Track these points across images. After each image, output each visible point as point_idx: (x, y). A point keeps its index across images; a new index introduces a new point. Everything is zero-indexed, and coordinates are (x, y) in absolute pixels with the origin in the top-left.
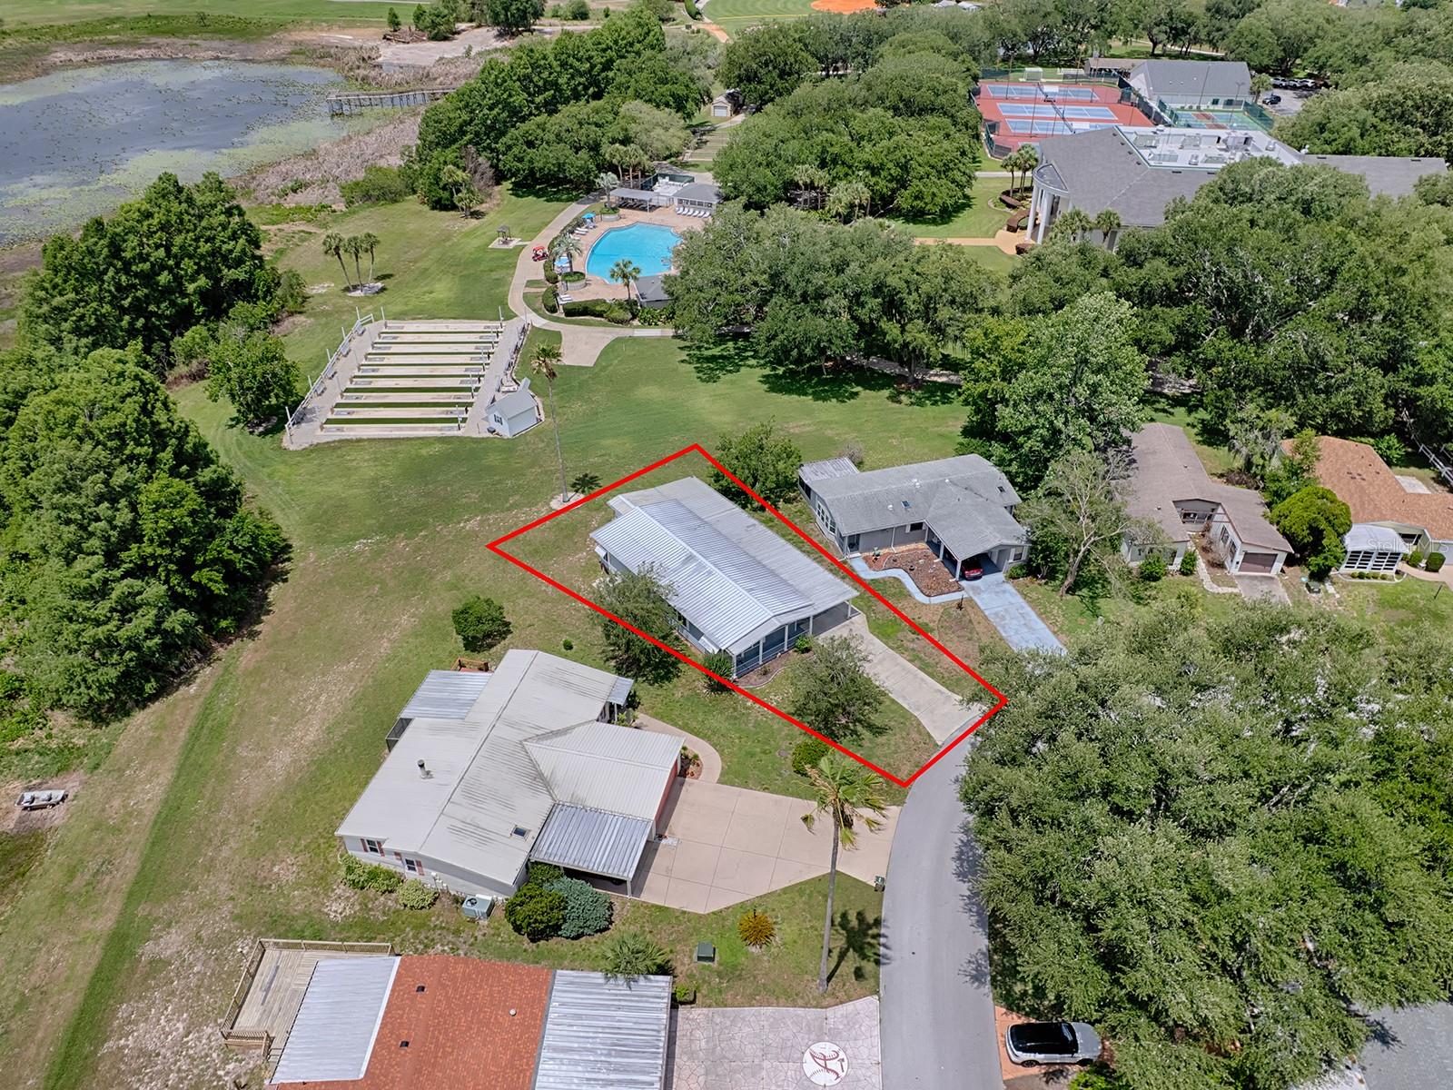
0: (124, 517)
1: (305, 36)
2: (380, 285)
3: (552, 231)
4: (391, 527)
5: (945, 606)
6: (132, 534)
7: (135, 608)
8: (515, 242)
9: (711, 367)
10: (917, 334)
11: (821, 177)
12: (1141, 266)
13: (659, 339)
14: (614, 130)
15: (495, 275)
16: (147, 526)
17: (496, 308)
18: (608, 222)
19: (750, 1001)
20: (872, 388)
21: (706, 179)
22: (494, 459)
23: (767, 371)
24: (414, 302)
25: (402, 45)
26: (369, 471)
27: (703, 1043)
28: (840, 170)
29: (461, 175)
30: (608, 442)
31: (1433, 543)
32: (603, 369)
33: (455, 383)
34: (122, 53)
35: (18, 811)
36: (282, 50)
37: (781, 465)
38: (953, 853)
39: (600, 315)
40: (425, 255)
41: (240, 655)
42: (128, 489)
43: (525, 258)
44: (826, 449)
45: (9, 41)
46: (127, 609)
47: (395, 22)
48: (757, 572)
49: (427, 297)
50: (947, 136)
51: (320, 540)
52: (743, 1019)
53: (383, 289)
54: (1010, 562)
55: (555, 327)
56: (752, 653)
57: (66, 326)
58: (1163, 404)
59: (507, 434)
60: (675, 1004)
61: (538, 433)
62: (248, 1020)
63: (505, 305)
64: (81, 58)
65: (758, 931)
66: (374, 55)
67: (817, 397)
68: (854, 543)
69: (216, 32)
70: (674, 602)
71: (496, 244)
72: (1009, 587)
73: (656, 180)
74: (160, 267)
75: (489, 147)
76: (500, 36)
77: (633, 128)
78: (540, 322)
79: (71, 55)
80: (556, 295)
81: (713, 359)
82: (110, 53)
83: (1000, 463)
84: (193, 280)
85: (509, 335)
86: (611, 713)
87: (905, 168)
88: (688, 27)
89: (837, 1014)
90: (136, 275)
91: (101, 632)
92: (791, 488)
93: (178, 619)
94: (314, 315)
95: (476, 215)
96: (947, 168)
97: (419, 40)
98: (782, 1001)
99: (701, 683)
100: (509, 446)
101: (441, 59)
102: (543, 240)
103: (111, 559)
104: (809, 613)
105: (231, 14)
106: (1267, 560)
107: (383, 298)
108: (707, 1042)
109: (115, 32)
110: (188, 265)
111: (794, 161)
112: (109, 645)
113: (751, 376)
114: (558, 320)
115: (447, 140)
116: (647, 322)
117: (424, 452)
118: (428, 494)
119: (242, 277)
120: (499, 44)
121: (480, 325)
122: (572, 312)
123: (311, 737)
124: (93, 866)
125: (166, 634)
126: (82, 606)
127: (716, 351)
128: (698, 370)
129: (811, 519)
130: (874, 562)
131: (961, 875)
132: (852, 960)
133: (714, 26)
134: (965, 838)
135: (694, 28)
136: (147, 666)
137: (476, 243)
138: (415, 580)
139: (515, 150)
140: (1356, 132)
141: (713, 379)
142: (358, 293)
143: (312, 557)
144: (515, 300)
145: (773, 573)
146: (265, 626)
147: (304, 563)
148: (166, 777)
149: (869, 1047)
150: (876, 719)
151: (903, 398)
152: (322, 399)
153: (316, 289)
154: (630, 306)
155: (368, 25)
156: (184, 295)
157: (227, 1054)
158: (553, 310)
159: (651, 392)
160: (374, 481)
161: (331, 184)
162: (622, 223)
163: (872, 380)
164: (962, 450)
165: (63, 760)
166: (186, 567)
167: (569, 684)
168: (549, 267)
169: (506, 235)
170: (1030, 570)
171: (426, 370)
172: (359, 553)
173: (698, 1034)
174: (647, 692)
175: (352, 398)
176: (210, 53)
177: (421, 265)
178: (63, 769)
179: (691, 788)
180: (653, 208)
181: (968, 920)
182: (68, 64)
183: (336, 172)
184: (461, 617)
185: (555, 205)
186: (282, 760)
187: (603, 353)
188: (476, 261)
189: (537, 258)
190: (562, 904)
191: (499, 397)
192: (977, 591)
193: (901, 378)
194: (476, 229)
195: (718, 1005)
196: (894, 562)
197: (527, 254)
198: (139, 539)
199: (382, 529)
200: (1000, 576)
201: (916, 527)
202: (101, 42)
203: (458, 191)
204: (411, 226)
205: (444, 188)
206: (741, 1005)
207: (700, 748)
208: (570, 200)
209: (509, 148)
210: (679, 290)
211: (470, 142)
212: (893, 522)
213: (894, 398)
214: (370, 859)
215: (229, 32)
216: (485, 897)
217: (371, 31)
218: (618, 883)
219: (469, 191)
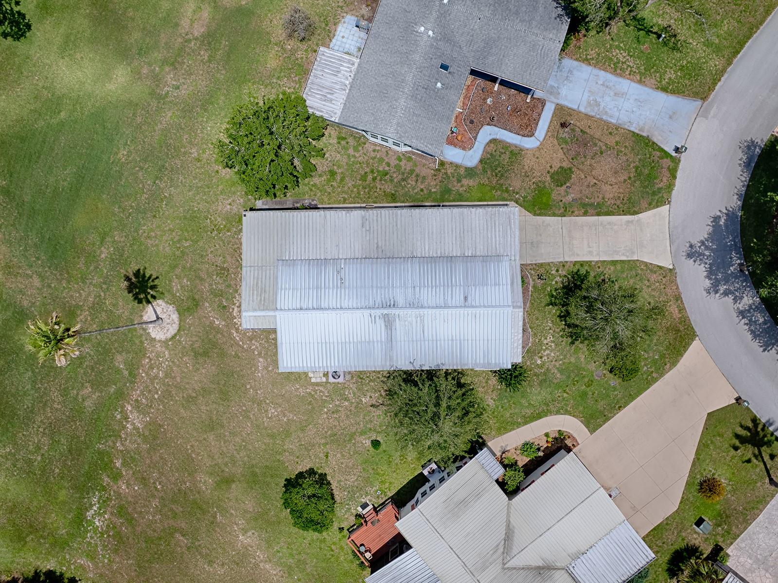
5: (553, 134)
19: (747, 523)
27: (749, 561)
38: (749, 336)
52: (754, 533)
65: (708, 487)
98: (761, 507)
108: (751, 559)
134: (745, 321)
173: (742, 559)
195: (735, 539)
206: (745, 528)
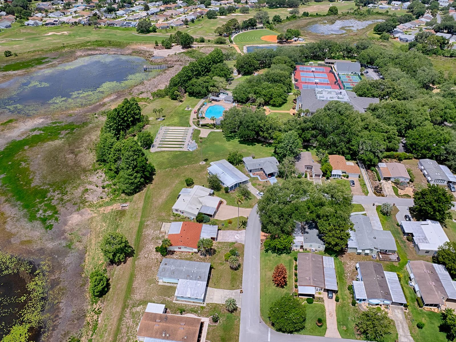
0: (135, 163)
1: (134, 47)
2: (163, 118)
3: (197, 107)
4: (172, 167)
5: (264, 182)
6: (136, 166)
7: (137, 178)
8: (190, 109)
9: (229, 138)
10: (266, 135)
11: (255, 96)
12: (306, 123)
13: (219, 132)
14: (211, 84)
15: (186, 117)
16: (138, 165)
17: (187, 125)
18: (209, 105)
19: (228, 230)
20: (258, 143)
21: (230, 94)
22: (189, 155)
23: (239, 139)
24: (171, 123)
25: (159, 50)
26: (167, 157)
27: (222, 234)
28: (258, 95)
29: (179, 93)
30: (209, 152)
31: (347, 174)
32: (209, 138)
33: (181, 140)
34: (93, 52)
35: (121, 207)
36: (130, 51)
37: (239, 158)
39: (208, 126)
40: (172, 111)
41: (150, 186)
42: (136, 159)
43: (192, 113)
44: (248, 155)
45: (66, 49)
46: (136, 178)
47: (157, 44)
48: (234, 175)
49: (173, 121)
50: (282, 88)
51: (160, 169)
52: (227, 232)
53: (164, 119)
54: (276, 175)
55: (199, 129)
56: (232, 187)
57: (111, 129)
58: (312, 148)
59: (191, 151)
60: (218, 230)
61: (197, 150)
62: (162, 229)
63: (189, 123)
64: (84, 54)
65: (230, 222)
66: (152, 53)
67: (248, 145)
68: (251, 171)
69: (113, 45)
70: (220, 179)
71: (186, 109)
72: (276, 179)
73: (220, 94)
74: (125, 117)
75: (184, 86)
76: (183, 48)
77: (215, 83)
78: (196, 128)
79: (81, 53)
80: (199, 122)
81: (229, 137)
82: (90, 52)
83: (277, 158)
84: (130, 118)
85: (190, 130)
86: (210, 195)
87: (271, 95)
88: (229, 46)
89: (240, 232)
90: (121, 118)
91: (132, 181)
92: (241, 162)
93: (142, 179)
94: (151, 125)
95: (181, 101)
96: (281, 95)
97: (163, 49)
98: (233, 230)
99: (224, 192)
100: (192, 153)
101: (169, 55)
102: (196, 109)
103: (133, 170)
104: (242, 181)
105: (116, 40)
106: (319, 176)
107: (164, 121)
109: (89, 46)
110: (129, 116)
111: (249, 93)
112: (132, 183)
113: (236, 140)
114: (200, 127)
115: (175, 85)
116: (218, 128)
117: (176, 153)
118: (178, 161)
119: (138, 117)
120: (183, 51)
121: (184, 128)
122: (202, 126)
123: (164, 198)
124: (135, 214)
125: (141, 182)
126: (130, 177)
127: (230, 135)
128: (227, 139)
129: (244, 167)
130: (254, 174)
131: (259, 217)
132: (243, 226)
133: (236, 45)
135: (231, 46)
136: (137, 187)
137: (182, 109)
138: (178, 175)
139: (190, 87)
140: (366, 90)
141: (229, 141)
142: (159, 120)
143: (159, 171)
144: (191, 123)
145: (236, 175)
146: (153, 182)
147: (158, 171)
148: (142, 203)
149: (244, 235)
150: (250, 197)
151: (264, 145)
152: (156, 142)
153: (150, 119)
154: (214, 125)
155: (150, 43)
156: (128, 121)
157: (160, 233)
158: (199, 125)
159: (217, 143)
160: (168, 158)
161: (149, 92)
162: (212, 105)
163: (259, 142)
164: (272, 155)
165: (125, 201)
166: (144, 172)
167: (204, 190)
168: (197, 115)
169: (188, 107)
170: (279, 176)
171: (175, 137)
172: (167, 171)
174: (215, 193)
175: (162, 143)
176: (113, 52)
177: (171, 113)
178: (126, 202)
179: (222, 206)
180: (219, 101)
181: (260, 223)
182: (81, 56)
183: (149, 89)
184: (186, 181)
185: (198, 99)
186: (160, 201)
187: (209, 135)
188: (182, 113)
189: (195, 113)
190: (203, 217)
191: (190, 143)
192: (270, 179)
193: (264, 142)
194: (181, 105)
195: (224, 230)
196: (257, 174)
197: (193, 112)
198: (137, 167)
199: (171, 167)
200: (274, 177)
201: (261, 169)
202: (87, 49)
203: (178, 97)
204: (168, 104)
205: (175, 95)
207: (223, 200)
208: (201, 98)
209: (188, 86)
210: (223, 123)
211: (180, 85)
212: (257, 168)
213: (262, 145)
214: (176, 212)
215: (116, 45)
216: (193, 217)
217: (151, 45)
218: (211, 216)
219: (180, 97)
